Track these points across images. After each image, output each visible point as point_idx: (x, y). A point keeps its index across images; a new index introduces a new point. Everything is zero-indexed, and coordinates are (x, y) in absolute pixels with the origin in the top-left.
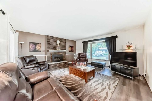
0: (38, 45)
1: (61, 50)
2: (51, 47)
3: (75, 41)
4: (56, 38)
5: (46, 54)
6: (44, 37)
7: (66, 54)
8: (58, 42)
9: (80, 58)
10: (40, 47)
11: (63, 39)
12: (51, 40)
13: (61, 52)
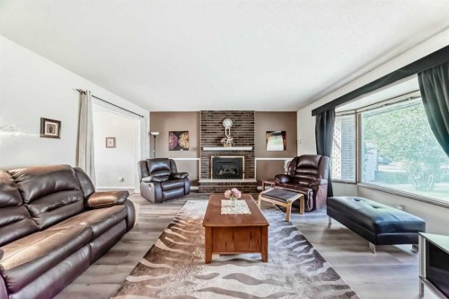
0: (183, 135)
1: (236, 145)
2: (211, 137)
3: (295, 113)
4: (223, 113)
5: (198, 156)
6: (195, 116)
7: (256, 159)
8: (228, 124)
9: (297, 173)
10: (188, 140)
11: (243, 113)
12: (209, 120)
13: (236, 151)
